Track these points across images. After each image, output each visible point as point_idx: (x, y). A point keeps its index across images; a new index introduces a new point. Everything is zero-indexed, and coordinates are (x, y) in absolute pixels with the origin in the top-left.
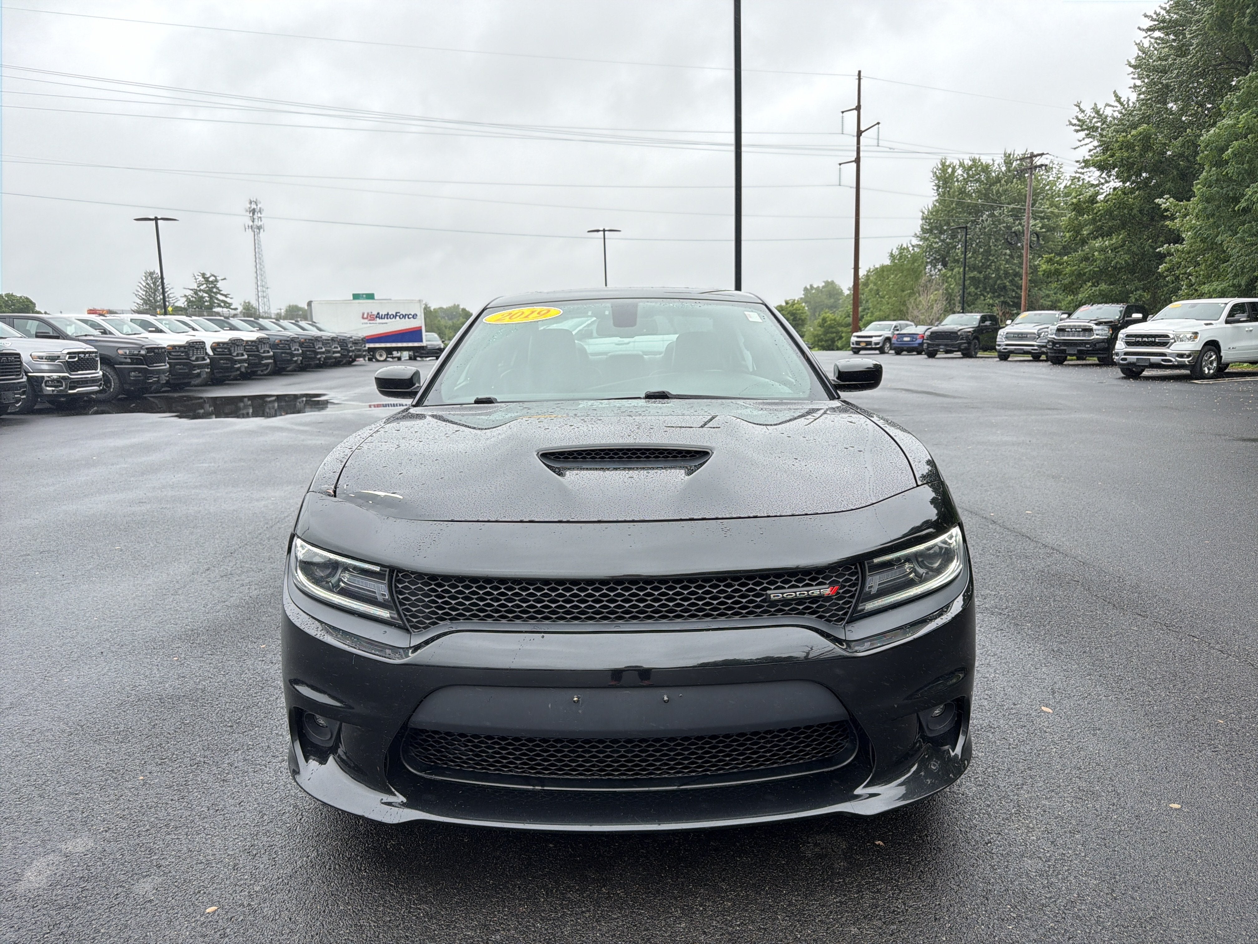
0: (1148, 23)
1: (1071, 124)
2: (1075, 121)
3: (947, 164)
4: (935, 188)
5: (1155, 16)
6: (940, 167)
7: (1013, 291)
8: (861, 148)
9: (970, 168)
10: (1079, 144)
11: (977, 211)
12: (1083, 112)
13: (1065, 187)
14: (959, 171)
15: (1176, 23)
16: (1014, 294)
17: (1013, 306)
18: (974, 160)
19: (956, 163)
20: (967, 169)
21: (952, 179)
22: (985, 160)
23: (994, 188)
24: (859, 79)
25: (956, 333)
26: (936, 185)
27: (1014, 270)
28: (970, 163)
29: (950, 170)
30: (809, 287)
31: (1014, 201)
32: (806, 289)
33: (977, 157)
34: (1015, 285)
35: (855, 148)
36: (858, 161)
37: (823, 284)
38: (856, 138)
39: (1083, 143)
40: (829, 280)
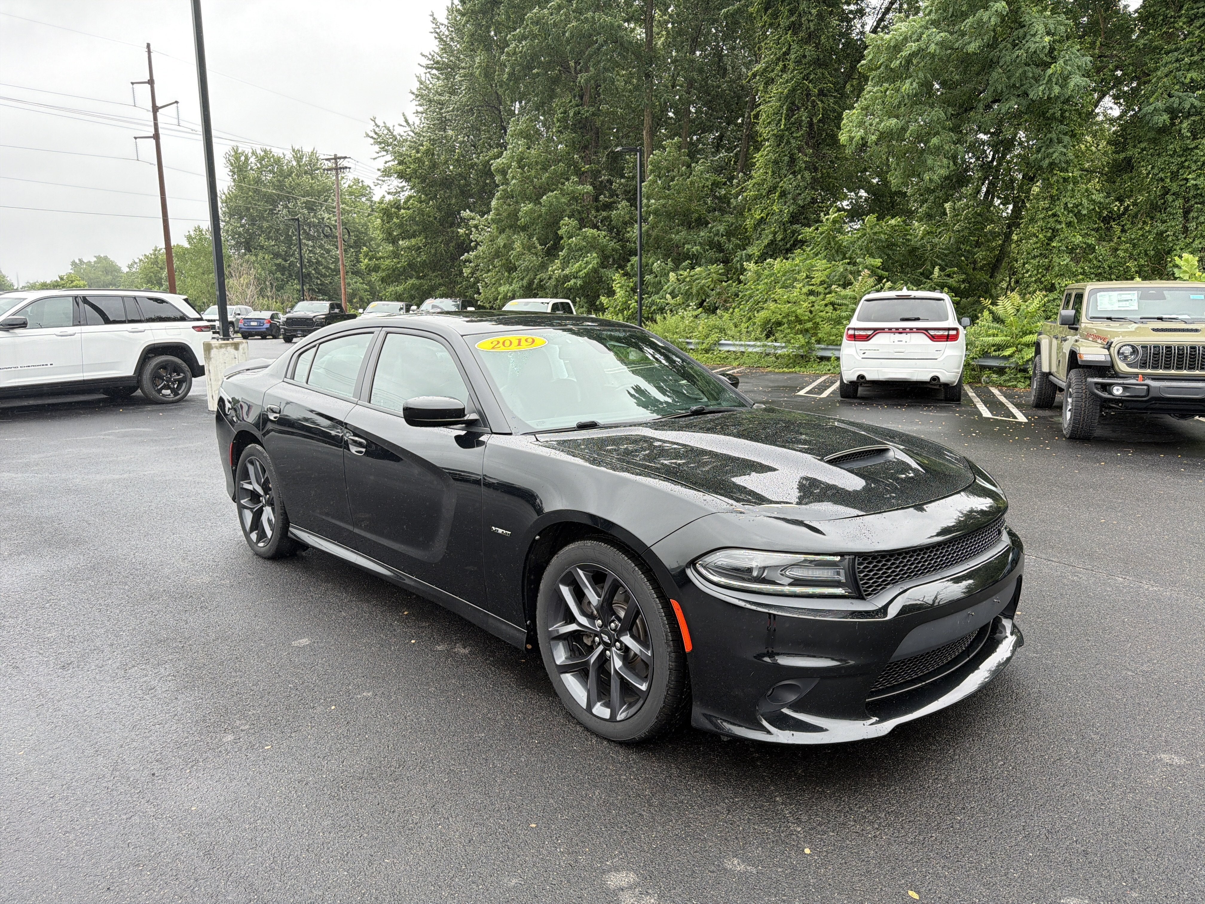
0: (425, 62)
1: (368, 135)
2: (372, 134)
3: (239, 151)
4: (231, 174)
5: (430, 57)
6: (233, 153)
7: (318, 278)
8: (160, 125)
9: (263, 159)
10: (377, 155)
11: (272, 201)
12: (378, 126)
13: (349, 186)
14: (253, 160)
15: (448, 66)
16: (319, 282)
17: (319, 292)
18: (265, 151)
19: (248, 151)
20: (261, 160)
21: (246, 167)
22: (277, 152)
23: (287, 181)
24: (149, 52)
25: (311, 319)
26: (231, 171)
27: (317, 259)
28: (262, 154)
29: (243, 158)
30: (77, 261)
31: (307, 194)
32: (74, 264)
33: (268, 148)
34: (319, 274)
35: (152, 124)
36: (156, 136)
37: (95, 259)
38: (151, 114)
39: (380, 154)
40: (102, 256)
